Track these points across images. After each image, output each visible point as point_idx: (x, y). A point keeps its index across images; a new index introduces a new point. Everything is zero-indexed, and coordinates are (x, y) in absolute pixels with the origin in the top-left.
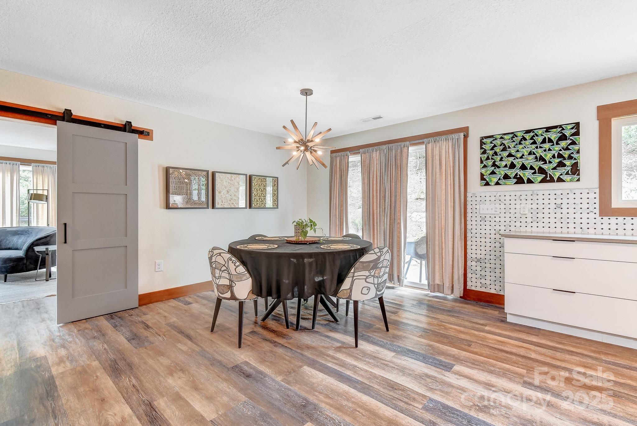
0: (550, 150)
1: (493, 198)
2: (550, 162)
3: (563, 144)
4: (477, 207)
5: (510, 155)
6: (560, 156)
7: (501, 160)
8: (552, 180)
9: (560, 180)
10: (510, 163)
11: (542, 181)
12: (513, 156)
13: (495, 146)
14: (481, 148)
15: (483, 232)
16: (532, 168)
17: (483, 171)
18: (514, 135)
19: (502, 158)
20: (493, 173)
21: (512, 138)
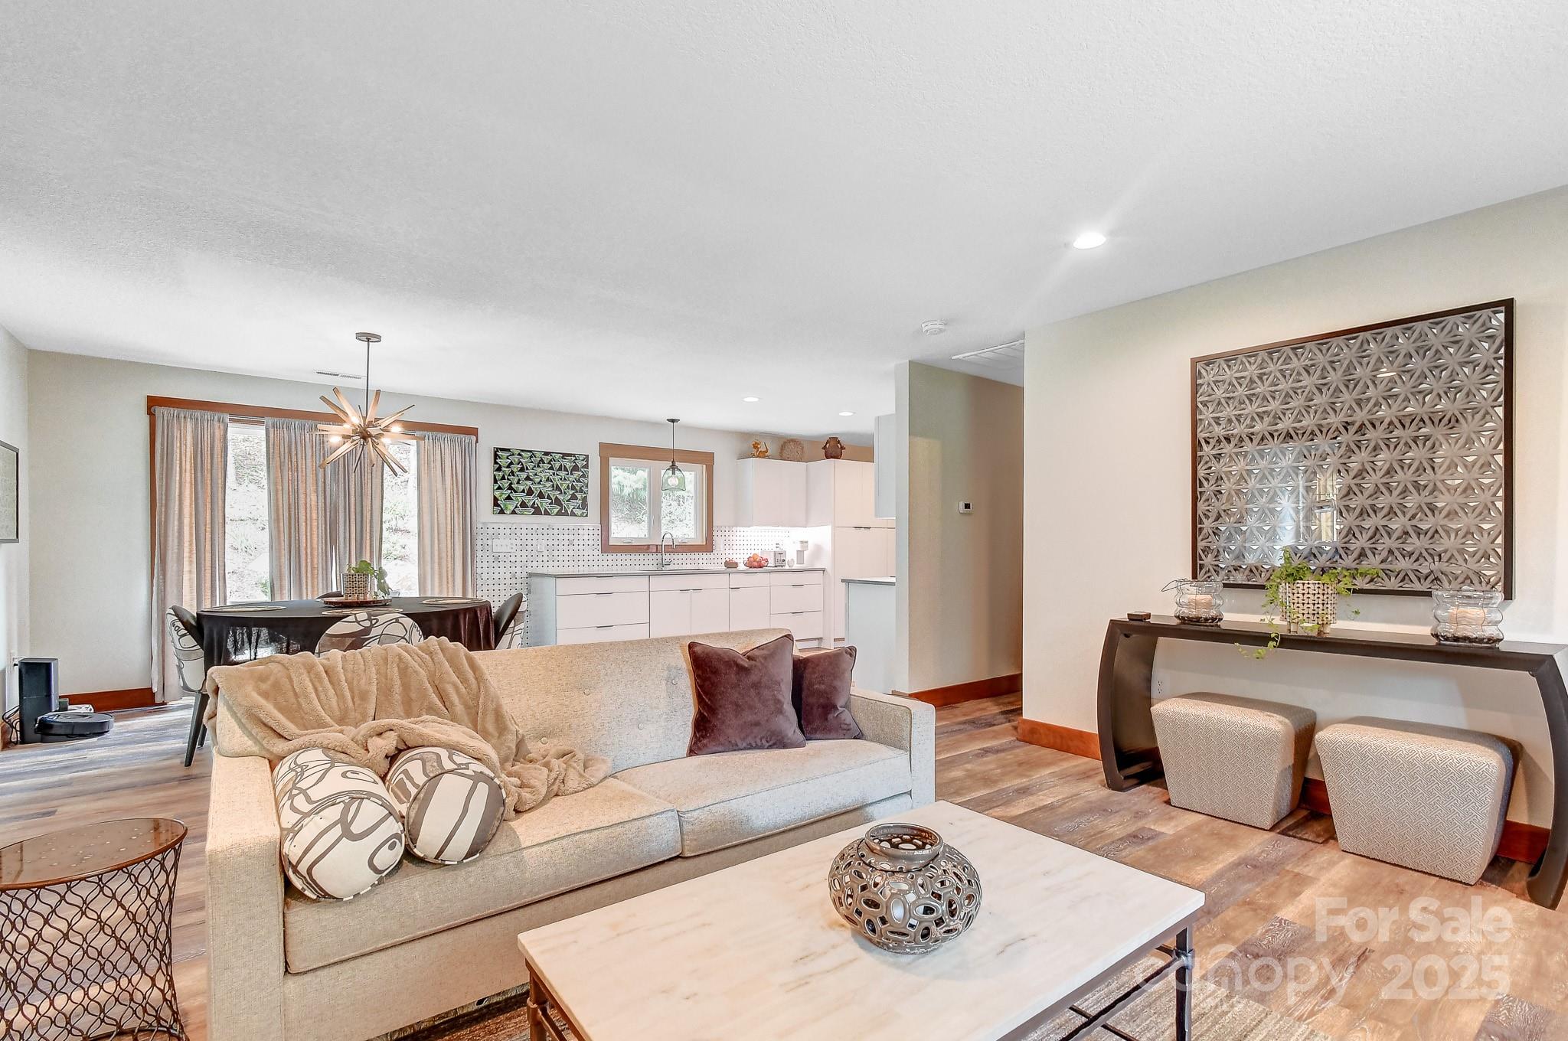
0: (565, 479)
1: (508, 531)
2: (565, 493)
3: (576, 474)
4: (489, 542)
5: (528, 478)
6: (573, 488)
7: (518, 483)
8: (566, 514)
9: (573, 514)
10: (528, 487)
11: (559, 514)
12: (531, 480)
13: (511, 463)
14: (496, 463)
15: (496, 576)
16: (549, 497)
17: (497, 494)
18: (532, 453)
19: (519, 480)
20: (509, 498)
21: (531, 457)
